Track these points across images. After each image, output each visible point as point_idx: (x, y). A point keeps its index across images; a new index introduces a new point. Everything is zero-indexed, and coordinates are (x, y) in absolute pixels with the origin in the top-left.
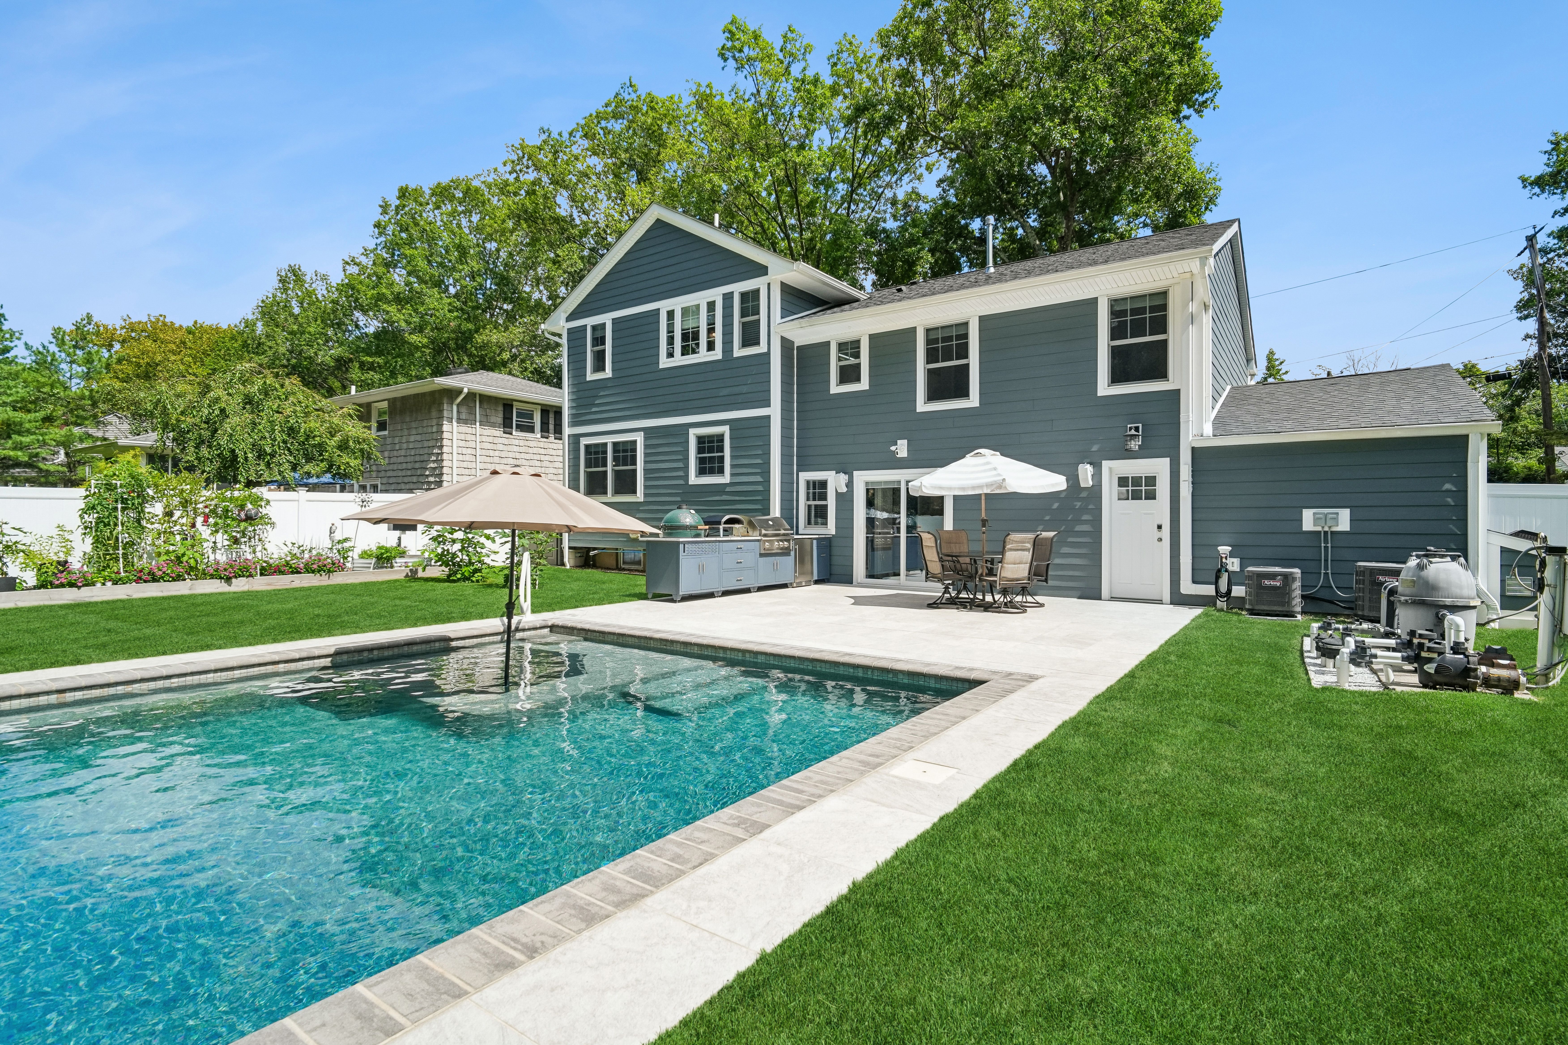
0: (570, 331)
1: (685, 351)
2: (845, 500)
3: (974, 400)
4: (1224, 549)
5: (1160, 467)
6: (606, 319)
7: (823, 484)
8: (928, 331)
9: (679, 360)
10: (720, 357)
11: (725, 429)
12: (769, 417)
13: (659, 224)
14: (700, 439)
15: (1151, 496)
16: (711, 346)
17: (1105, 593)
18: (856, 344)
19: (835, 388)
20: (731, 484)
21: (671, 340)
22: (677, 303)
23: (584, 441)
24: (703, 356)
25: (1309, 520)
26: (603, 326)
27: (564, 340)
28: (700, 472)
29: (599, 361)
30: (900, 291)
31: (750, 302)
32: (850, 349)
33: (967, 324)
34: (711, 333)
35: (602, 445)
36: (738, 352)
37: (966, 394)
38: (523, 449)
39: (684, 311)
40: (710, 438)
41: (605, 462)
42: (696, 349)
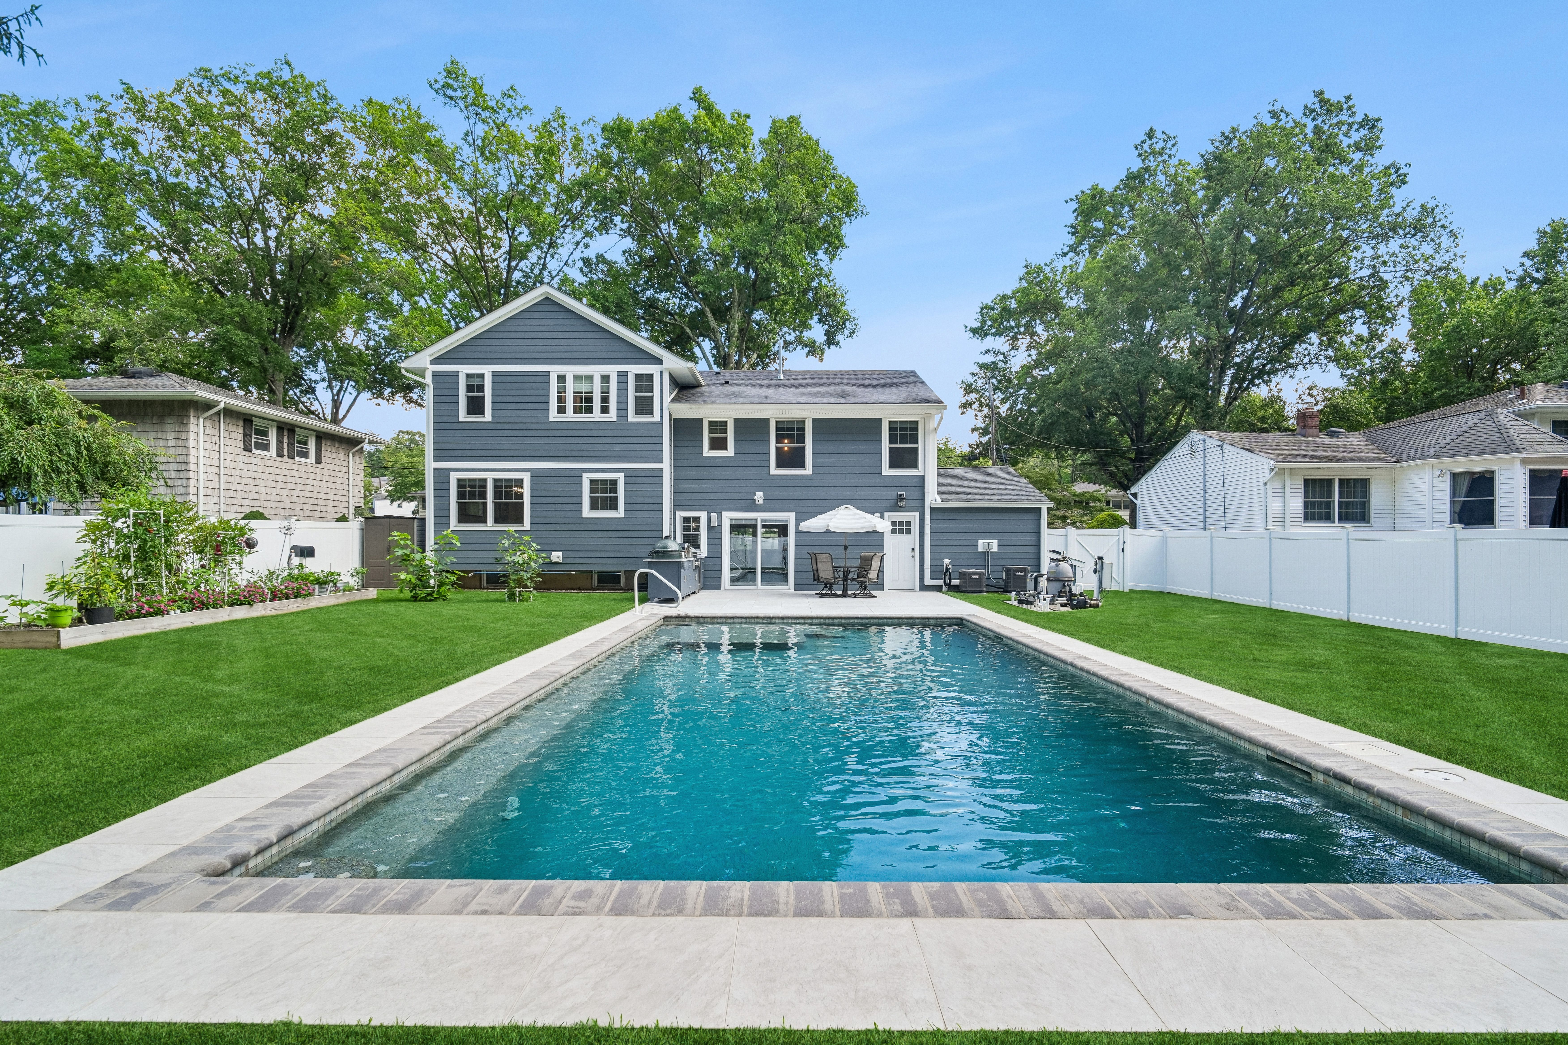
0: (435, 374)
1: (577, 410)
2: (714, 531)
3: (809, 470)
4: (947, 561)
5: (913, 516)
6: (487, 370)
7: (697, 520)
8: (778, 422)
9: (570, 416)
10: (614, 419)
11: (621, 476)
12: (662, 470)
13: (548, 301)
15: (908, 532)
16: (605, 410)
17: (886, 587)
18: (724, 424)
20: (625, 518)
21: (561, 400)
22: (570, 371)
23: (455, 475)
24: (597, 416)
25: (981, 545)
26: (482, 376)
27: (428, 380)
28: (593, 507)
29: (476, 406)
30: (727, 383)
31: (644, 382)
32: (718, 426)
33: (804, 422)
34: (605, 399)
35: (480, 480)
36: (632, 417)
37: (802, 465)
38: (260, 469)
39: (577, 378)
40: (604, 481)
41: (483, 495)
42: (590, 410)
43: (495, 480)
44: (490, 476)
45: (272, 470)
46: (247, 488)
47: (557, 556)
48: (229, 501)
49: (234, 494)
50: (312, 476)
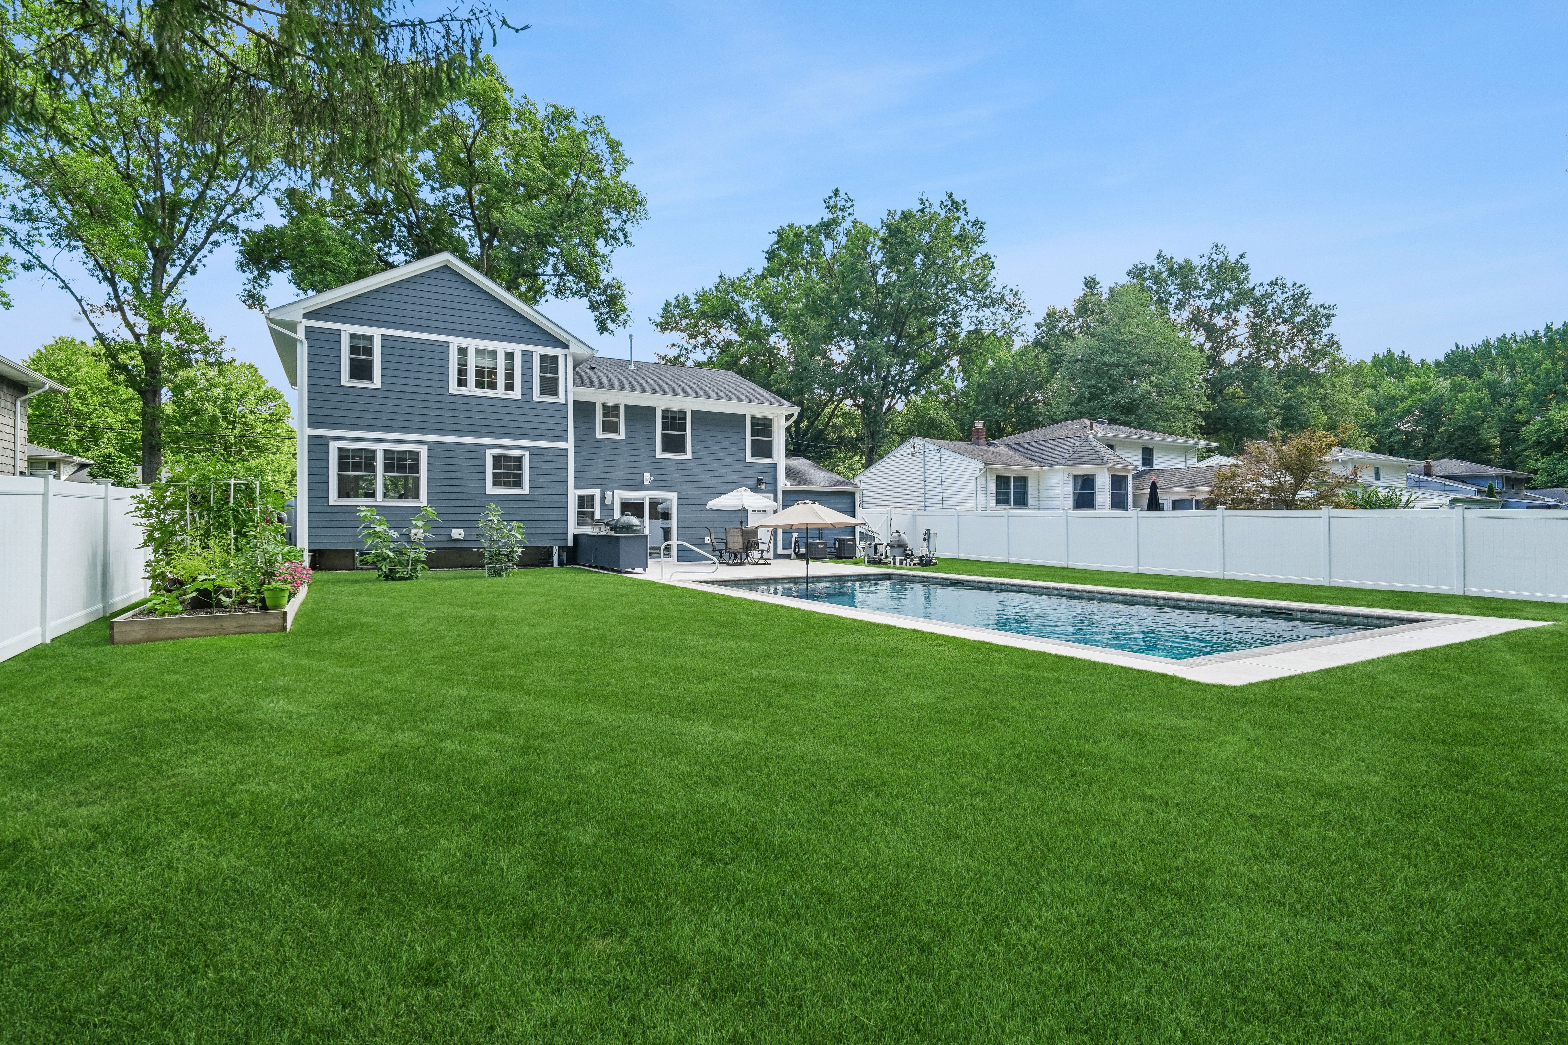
0: (308, 329)
1: (479, 384)
2: (607, 509)
4: (795, 534)
6: (376, 333)
7: (592, 498)
8: (663, 411)
9: (471, 389)
10: (519, 397)
11: (527, 453)
12: (567, 450)
14: (496, 458)
16: (509, 387)
18: (616, 408)
20: (530, 495)
21: (462, 372)
22: (472, 344)
23: (336, 444)
24: (500, 392)
26: (370, 338)
27: (301, 335)
28: (495, 484)
29: (361, 370)
31: (549, 364)
32: (610, 411)
33: (684, 413)
34: (509, 376)
35: (366, 450)
36: (536, 396)
37: (684, 451)
39: (479, 352)
40: (507, 458)
41: (371, 468)
42: (493, 386)
43: (385, 452)
44: (380, 448)
47: (458, 533)
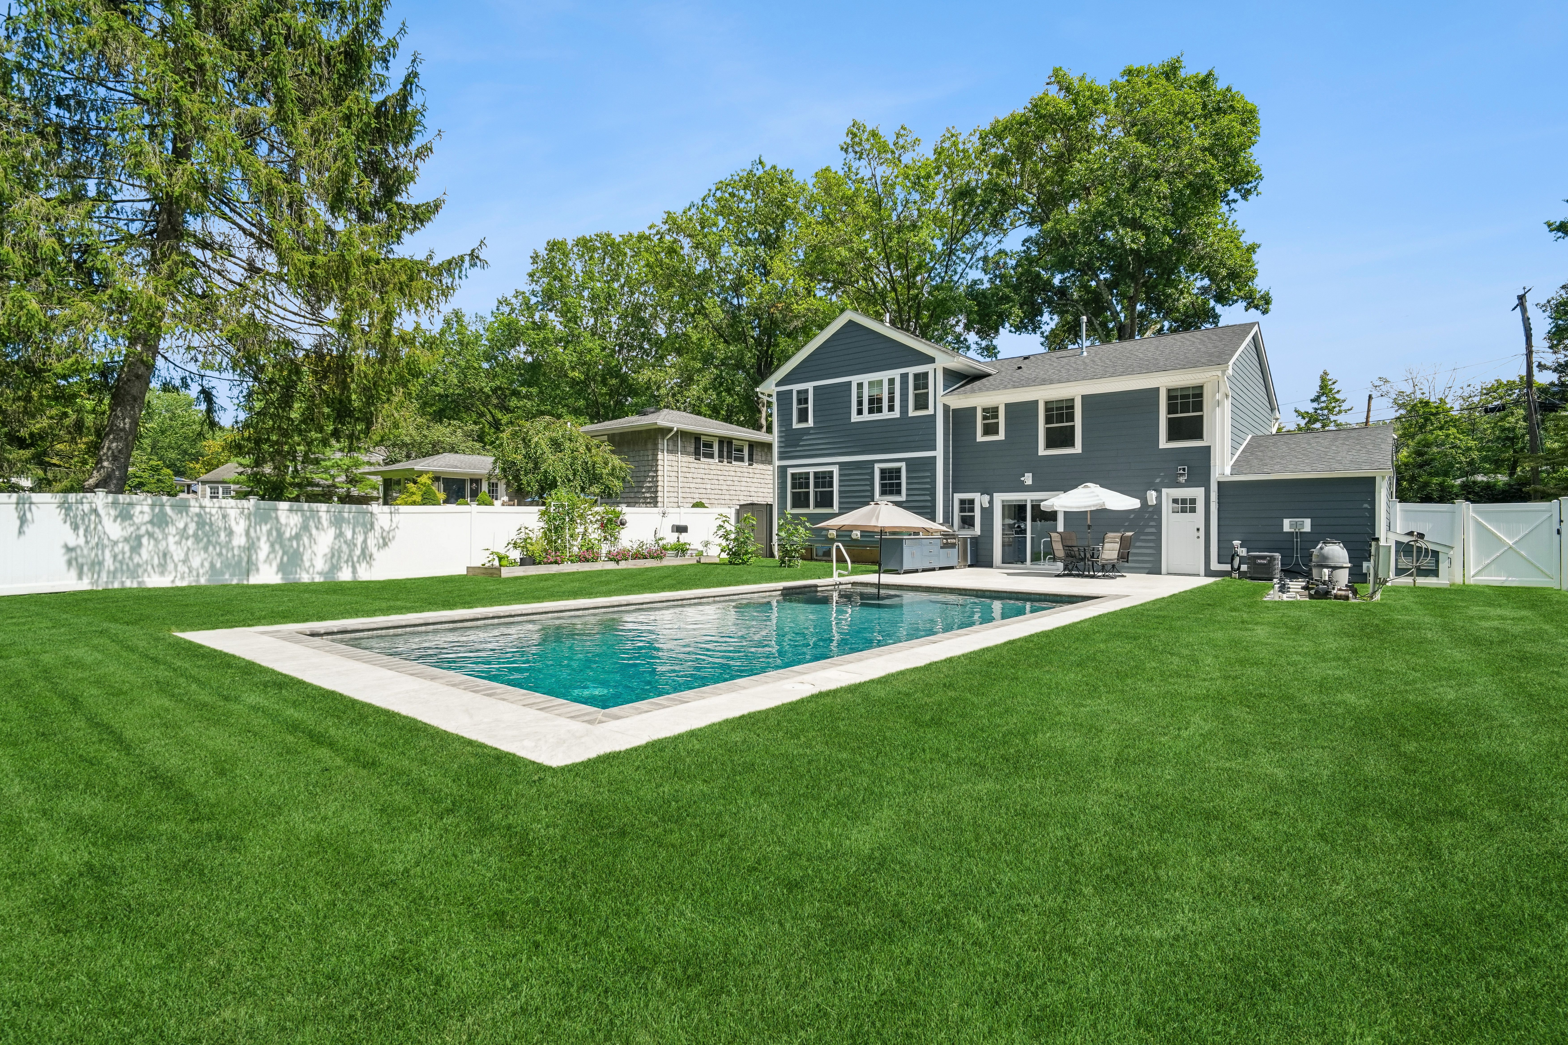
0: (778, 393)
1: (871, 411)
2: (987, 513)
3: (1078, 449)
4: (1237, 543)
5: (1198, 493)
6: (809, 386)
7: (972, 502)
8: (1046, 403)
9: (866, 417)
10: (898, 416)
11: (903, 465)
12: (934, 457)
13: (851, 323)
14: (883, 471)
15: (1193, 510)
16: (891, 408)
17: (1164, 570)
18: (996, 410)
19: (980, 438)
20: (907, 501)
21: (860, 403)
22: (866, 378)
23: (790, 471)
24: (885, 415)
25: (1287, 525)
26: (806, 391)
27: (774, 399)
28: (884, 493)
29: (803, 415)
30: (1020, 368)
31: (921, 381)
32: (990, 413)
33: (1073, 400)
34: (891, 399)
35: (805, 473)
36: (912, 413)
37: (1072, 445)
38: (707, 472)
39: (870, 384)
40: (891, 471)
41: (807, 485)
42: (880, 410)
43: (815, 473)
44: (811, 470)
45: (715, 472)
46: (697, 486)
47: (858, 534)
48: (685, 495)
49: (688, 490)
50: (746, 475)
